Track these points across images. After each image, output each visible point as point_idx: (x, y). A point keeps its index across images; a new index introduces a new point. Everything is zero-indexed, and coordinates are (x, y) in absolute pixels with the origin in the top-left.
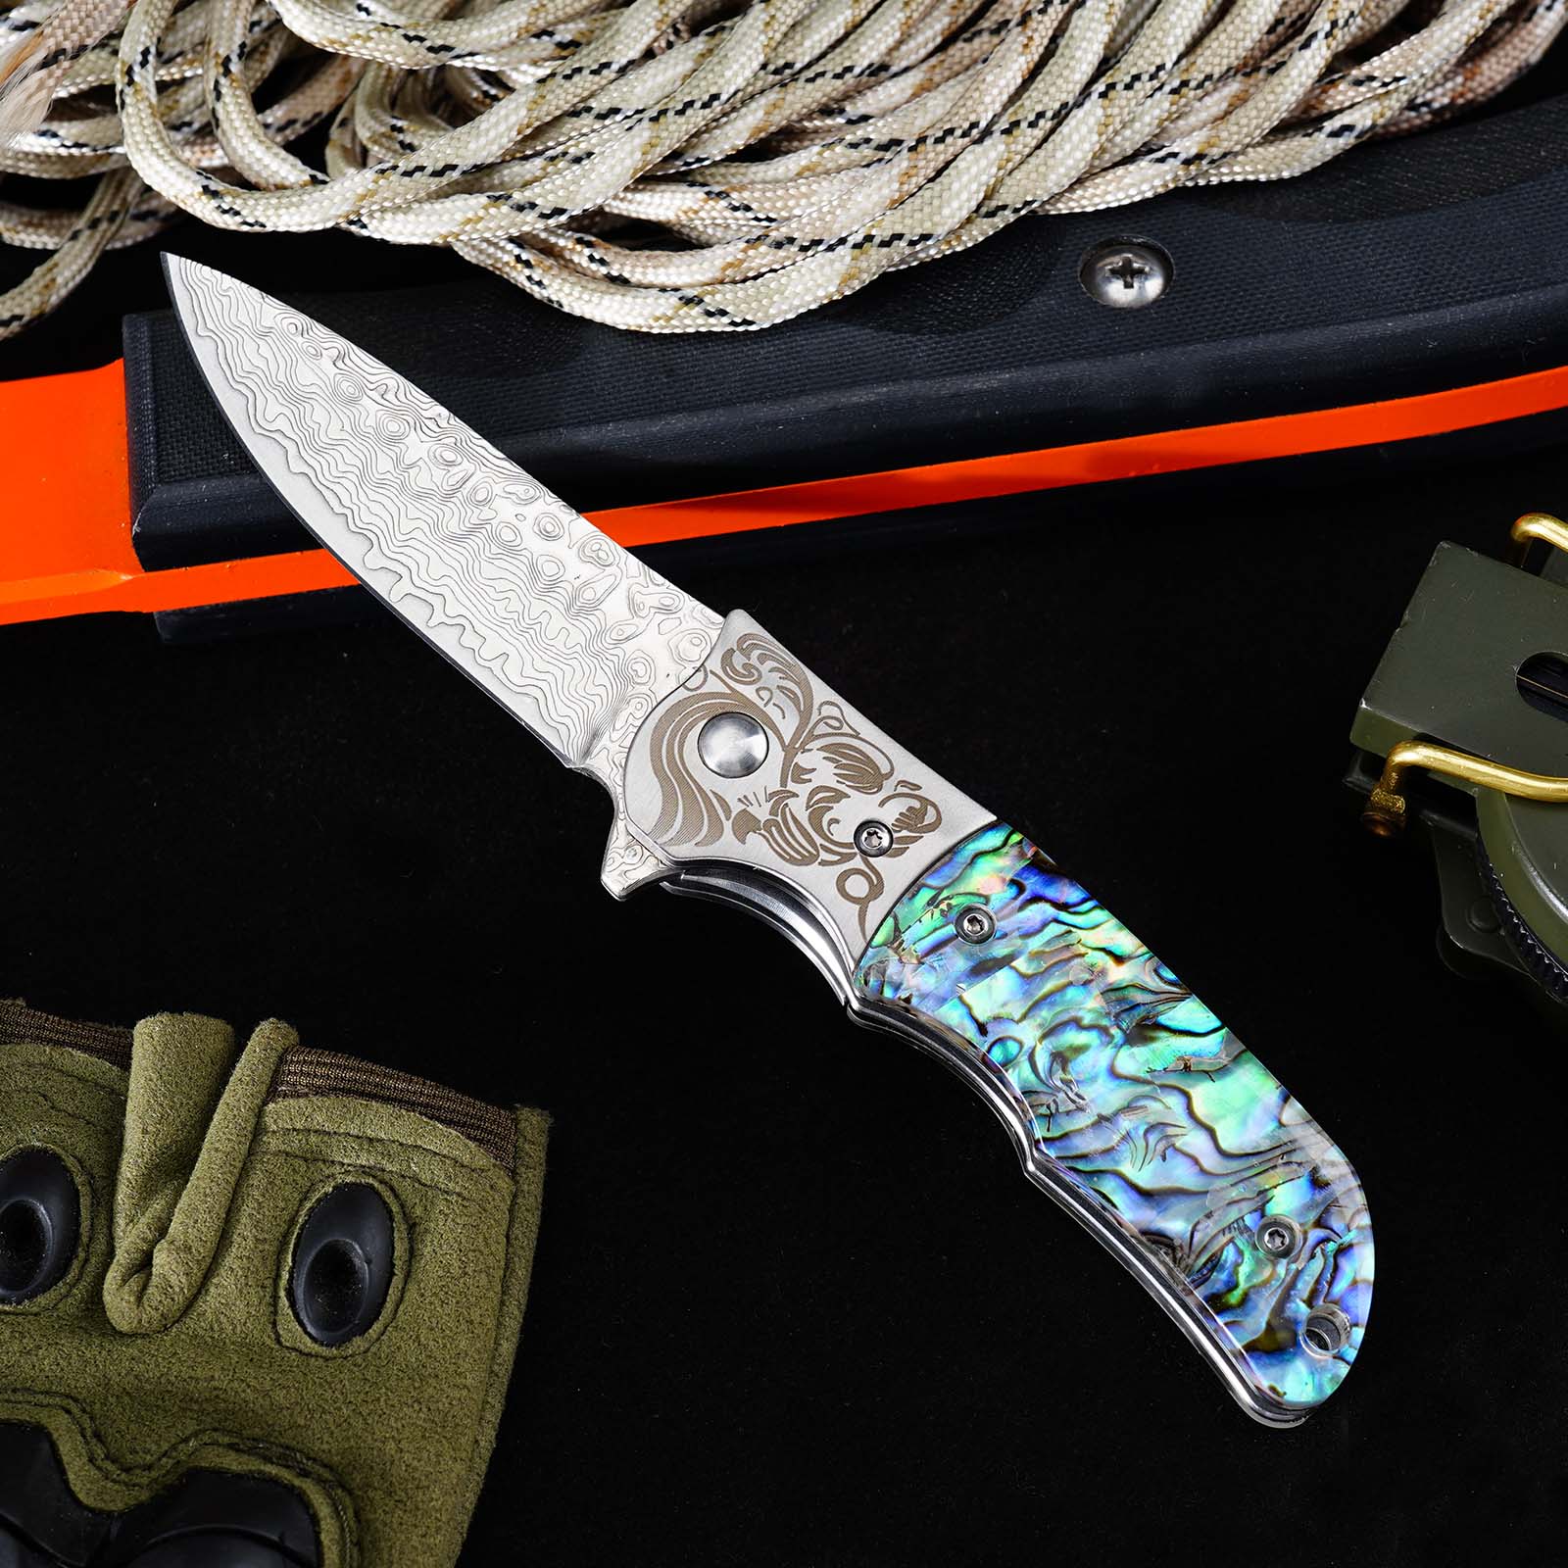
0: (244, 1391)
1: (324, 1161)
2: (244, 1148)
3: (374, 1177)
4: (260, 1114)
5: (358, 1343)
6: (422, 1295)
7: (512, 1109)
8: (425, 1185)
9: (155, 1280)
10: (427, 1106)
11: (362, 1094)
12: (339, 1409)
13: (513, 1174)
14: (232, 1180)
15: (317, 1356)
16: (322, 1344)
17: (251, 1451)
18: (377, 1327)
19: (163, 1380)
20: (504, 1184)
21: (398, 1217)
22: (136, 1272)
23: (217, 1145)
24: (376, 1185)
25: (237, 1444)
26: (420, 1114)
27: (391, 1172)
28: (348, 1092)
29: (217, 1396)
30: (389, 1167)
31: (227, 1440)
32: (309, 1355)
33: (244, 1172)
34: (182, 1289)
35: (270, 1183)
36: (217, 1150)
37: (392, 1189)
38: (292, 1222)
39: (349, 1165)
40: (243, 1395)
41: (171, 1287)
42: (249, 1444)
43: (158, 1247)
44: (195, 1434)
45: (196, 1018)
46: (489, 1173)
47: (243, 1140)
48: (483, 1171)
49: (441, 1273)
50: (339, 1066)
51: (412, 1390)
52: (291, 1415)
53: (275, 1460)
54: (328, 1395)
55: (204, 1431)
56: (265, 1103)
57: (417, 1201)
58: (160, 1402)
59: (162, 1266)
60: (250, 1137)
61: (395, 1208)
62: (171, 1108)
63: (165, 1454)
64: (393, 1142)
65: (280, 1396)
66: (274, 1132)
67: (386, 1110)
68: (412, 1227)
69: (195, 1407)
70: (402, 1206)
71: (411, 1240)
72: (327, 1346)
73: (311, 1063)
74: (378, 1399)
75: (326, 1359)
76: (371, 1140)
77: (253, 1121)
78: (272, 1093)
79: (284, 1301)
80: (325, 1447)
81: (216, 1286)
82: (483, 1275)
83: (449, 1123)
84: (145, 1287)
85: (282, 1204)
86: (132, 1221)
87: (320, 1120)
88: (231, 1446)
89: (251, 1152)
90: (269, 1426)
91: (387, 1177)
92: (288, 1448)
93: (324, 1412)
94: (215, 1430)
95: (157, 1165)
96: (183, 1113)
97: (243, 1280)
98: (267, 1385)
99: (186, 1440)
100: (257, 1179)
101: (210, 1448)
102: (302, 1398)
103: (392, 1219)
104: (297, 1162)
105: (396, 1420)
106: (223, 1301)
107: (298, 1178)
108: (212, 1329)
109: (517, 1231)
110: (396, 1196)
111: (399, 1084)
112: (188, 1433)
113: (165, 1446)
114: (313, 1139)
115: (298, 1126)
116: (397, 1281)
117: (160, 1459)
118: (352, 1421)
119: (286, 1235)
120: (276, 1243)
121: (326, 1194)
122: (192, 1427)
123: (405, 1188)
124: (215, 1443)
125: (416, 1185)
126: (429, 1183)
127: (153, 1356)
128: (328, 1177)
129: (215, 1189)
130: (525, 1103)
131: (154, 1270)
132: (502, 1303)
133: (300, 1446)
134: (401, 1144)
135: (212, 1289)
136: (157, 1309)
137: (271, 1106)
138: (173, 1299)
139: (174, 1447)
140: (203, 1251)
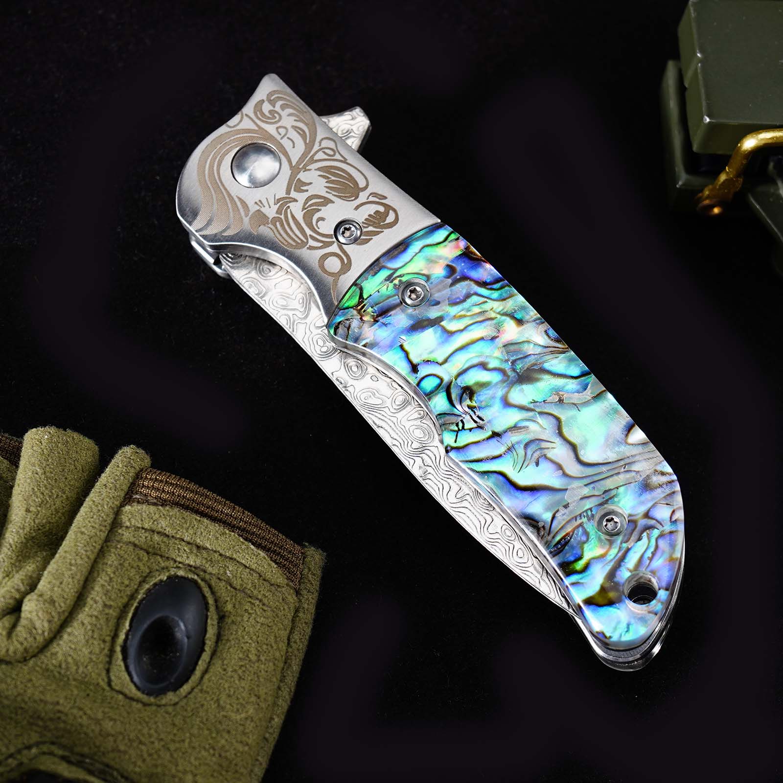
0: (81, 717)
1: (161, 556)
2: (103, 535)
3: (198, 575)
4: (118, 512)
5: (171, 697)
6: (225, 670)
7: (303, 546)
8: (235, 589)
9: (23, 622)
10: (244, 530)
11: (197, 512)
12: (153, 743)
13: (298, 593)
14: (92, 557)
15: (138, 701)
16: (143, 693)
17: (79, 764)
18: (186, 688)
19: (19, 699)
20: (292, 598)
21: (212, 609)
22: (9, 613)
23: (83, 530)
24: (199, 581)
25: (68, 757)
26: (239, 535)
27: (211, 574)
28: (186, 508)
29: (59, 718)
30: (210, 569)
31: (60, 752)
32: (132, 699)
33: (102, 553)
34: (43, 632)
35: (121, 564)
36: (82, 533)
37: (210, 587)
38: (132, 597)
39: (180, 563)
40: (80, 720)
41: (36, 629)
42: (79, 758)
43: (28, 597)
44: (37, 744)
45: (76, 435)
46: (283, 589)
47: (103, 529)
48: (279, 586)
49: (241, 656)
50: (182, 488)
51: (209, 738)
52: (115, 741)
53: (96, 773)
54: (145, 731)
55: (44, 743)
56: (122, 505)
57: (228, 599)
58: (13, 715)
59: (30, 612)
60: (108, 528)
61: (211, 601)
62: (50, 497)
63: (11, 756)
64: (215, 552)
65: (108, 725)
66: (127, 527)
67: (214, 528)
68: (222, 618)
69: (41, 723)
70: (216, 601)
71: (220, 628)
72: (147, 694)
73: (161, 481)
74: (183, 741)
75: (145, 705)
76: (198, 547)
77: (112, 516)
78: (128, 499)
79: (119, 655)
80: (137, 769)
81: (69, 634)
82: (271, 664)
83: (258, 546)
84: (14, 626)
85: (127, 582)
86: (8, 576)
87: (163, 524)
88: (63, 758)
89: (107, 540)
90: (96, 747)
91: (207, 577)
92: (107, 766)
93: (141, 743)
94: (53, 743)
95: (33, 537)
96: (58, 503)
97: (90, 633)
98: (100, 715)
99: (29, 748)
100: (112, 559)
101: (47, 757)
102: (125, 730)
103: (207, 609)
104: (142, 553)
105: (196, 759)
106: (73, 646)
107: (141, 564)
108: (60, 666)
109: (296, 636)
110: (213, 593)
111: (226, 509)
112: (32, 742)
113: (12, 750)
114: (156, 537)
115: (146, 526)
116: (205, 656)
117: (7, 759)
118: (161, 753)
119: (126, 606)
120: (118, 610)
121: (161, 581)
122: (35, 737)
123: (221, 588)
124: (51, 754)
125: (229, 588)
126: (238, 587)
127: (13, 679)
128: (163, 568)
129: (79, 562)
130: (312, 543)
131: (23, 615)
132: (279, 688)
133: (117, 766)
134: (221, 555)
135: (65, 636)
136: (22, 644)
137: (128, 508)
138: (35, 638)
139: (19, 751)
140: (63, 605)
